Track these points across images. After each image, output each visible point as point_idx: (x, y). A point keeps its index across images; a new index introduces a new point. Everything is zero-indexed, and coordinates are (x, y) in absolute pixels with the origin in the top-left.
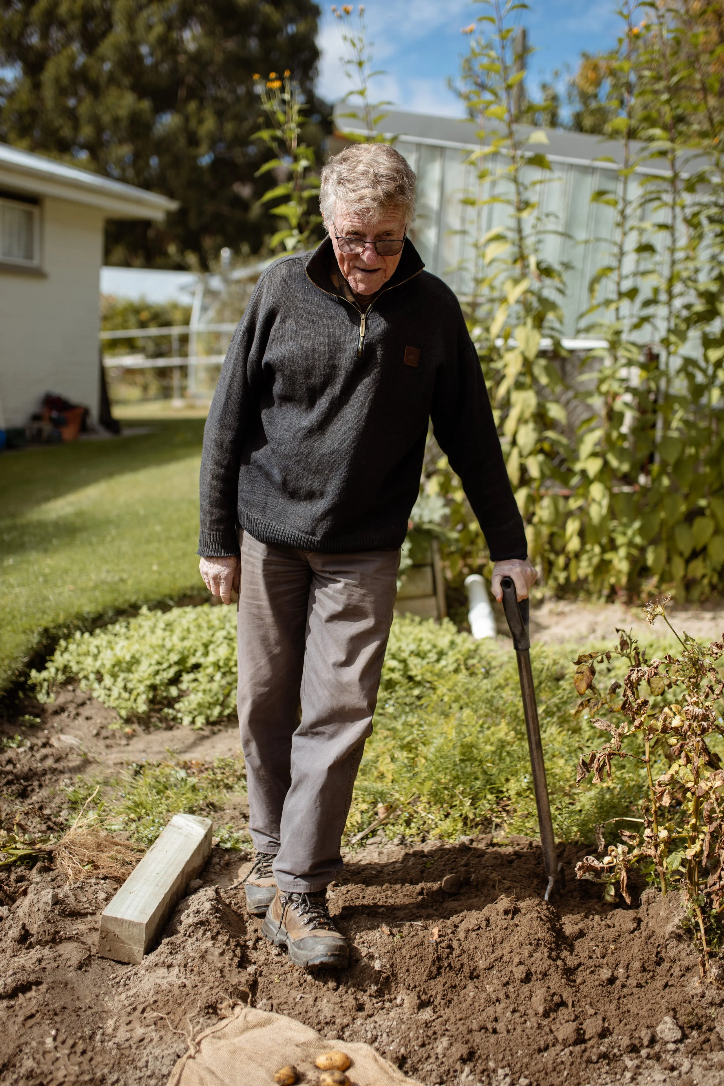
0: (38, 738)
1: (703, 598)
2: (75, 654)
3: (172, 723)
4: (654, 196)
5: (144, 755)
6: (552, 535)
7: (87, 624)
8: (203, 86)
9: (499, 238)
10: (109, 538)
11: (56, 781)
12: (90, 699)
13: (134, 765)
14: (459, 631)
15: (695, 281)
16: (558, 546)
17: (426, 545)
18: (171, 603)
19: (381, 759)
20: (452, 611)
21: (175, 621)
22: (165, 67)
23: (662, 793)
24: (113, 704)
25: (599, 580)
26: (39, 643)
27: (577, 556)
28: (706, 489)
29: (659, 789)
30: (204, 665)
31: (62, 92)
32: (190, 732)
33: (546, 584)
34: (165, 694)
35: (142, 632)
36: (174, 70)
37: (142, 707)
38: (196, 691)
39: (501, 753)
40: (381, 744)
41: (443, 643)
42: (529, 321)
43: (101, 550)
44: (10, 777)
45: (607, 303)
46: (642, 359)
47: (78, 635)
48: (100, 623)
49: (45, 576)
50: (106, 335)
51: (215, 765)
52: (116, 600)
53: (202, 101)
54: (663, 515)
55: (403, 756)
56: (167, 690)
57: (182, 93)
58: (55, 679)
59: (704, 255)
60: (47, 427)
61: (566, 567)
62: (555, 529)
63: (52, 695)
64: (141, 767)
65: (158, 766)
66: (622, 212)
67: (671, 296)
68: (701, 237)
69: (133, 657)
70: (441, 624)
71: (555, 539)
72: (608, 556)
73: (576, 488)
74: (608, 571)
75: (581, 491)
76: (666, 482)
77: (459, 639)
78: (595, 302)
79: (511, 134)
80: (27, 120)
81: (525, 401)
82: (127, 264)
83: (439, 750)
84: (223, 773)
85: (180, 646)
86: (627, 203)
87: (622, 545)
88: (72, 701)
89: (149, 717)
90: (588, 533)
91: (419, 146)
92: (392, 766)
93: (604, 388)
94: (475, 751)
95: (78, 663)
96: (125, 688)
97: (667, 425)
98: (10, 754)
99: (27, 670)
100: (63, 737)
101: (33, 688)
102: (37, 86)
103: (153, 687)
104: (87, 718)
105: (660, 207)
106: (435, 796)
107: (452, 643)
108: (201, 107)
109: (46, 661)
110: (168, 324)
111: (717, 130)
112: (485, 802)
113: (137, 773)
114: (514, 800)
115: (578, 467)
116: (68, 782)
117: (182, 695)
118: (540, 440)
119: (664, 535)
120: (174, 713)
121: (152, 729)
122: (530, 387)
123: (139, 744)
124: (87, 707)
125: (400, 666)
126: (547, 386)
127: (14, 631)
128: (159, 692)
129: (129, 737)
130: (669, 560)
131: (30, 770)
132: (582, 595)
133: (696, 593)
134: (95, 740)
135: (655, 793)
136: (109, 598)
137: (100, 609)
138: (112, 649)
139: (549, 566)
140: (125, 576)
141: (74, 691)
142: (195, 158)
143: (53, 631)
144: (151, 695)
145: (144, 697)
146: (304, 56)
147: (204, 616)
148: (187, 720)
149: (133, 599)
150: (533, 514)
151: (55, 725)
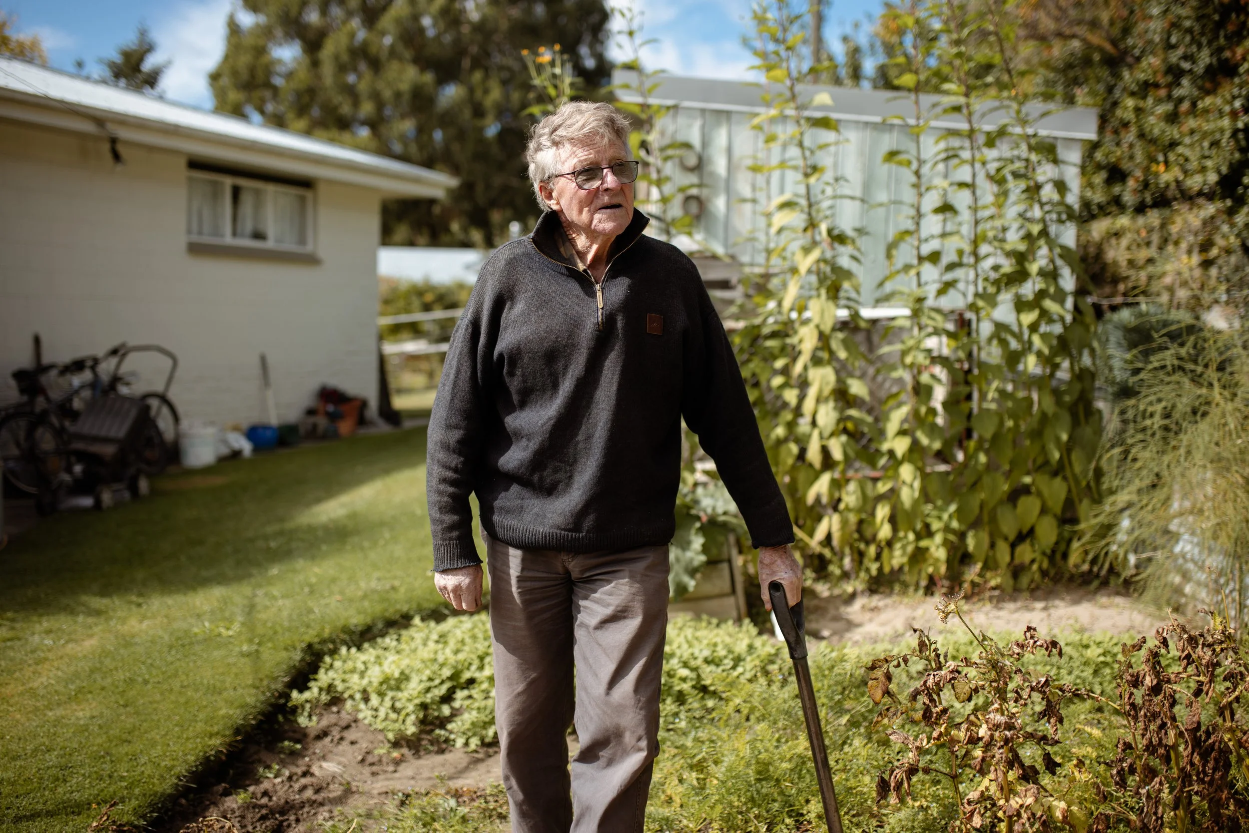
0: (297, 766)
1: (1033, 586)
2: (340, 671)
3: (444, 746)
4: (951, 153)
5: (412, 782)
6: (861, 522)
7: (355, 638)
8: (488, 55)
9: (787, 205)
10: (382, 542)
11: (315, 814)
12: (356, 721)
13: (400, 794)
14: (760, 633)
15: (1003, 240)
16: (868, 533)
17: (721, 539)
18: (446, 612)
19: (668, 781)
20: (754, 611)
21: (449, 632)
22: (448, 38)
23: (972, 813)
24: (380, 726)
25: (916, 570)
26: (302, 660)
27: (890, 544)
28: (1030, 464)
29: (969, 808)
30: (479, 680)
31: (342, 68)
32: (463, 756)
33: (857, 577)
34: (436, 714)
35: (413, 645)
36: (457, 41)
37: (411, 729)
38: (469, 708)
39: (801, 770)
40: (669, 764)
41: (741, 647)
42: (823, 292)
43: (372, 555)
44: (264, 812)
45: (907, 268)
46: (951, 327)
47: (344, 650)
48: (369, 636)
49: (311, 586)
50: (387, 321)
51: (488, 792)
52: (386, 610)
53: (486, 70)
54: (983, 496)
55: (692, 777)
56: (439, 709)
57: (466, 63)
58: (318, 700)
59: (1012, 211)
60: (322, 422)
61: (878, 557)
62: (864, 516)
63: (314, 718)
64: (408, 796)
65: (427, 794)
66: (917, 174)
67: (977, 258)
68: (1005, 194)
69: (402, 673)
70: (741, 626)
71: (865, 526)
72: (923, 543)
73: (884, 468)
74: (925, 560)
75: (890, 473)
76: (983, 458)
77: (758, 642)
78: (893, 269)
79: (793, 97)
80: (306, 99)
81: (823, 378)
82: (411, 243)
83: (730, 769)
84: (496, 801)
85: (452, 659)
86: (921, 162)
87: (938, 531)
88: (335, 725)
89: (419, 740)
90: (900, 518)
91: (703, 111)
92: (680, 789)
93: (908, 360)
94: (771, 769)
95: (344, 681)
96: (393, 708)
97: (983, 396)
98: (266, 785)
99: (287, 691)
100: (325, 765)
101: (294, 710)
102: (315, 64)
103: (424, 706)
104: (352, 743)
105: (959, 165)
106: (727, 822)
107: (751, 647)
108: (487, 76)
109: (309, 680)
110: (453, 306)
111: (1015, 81)
112: (783, 827)
113: (403, 803)
114: (814, 824)
115: (885, 447)
116: (327, 815)
117: (455, 713)
118: (842, 420)
119: (986, 518)
120: (447, 734)
121: (422, 753)
122: (829, 362)
123: (407, 770)
124: (353, 730)
125: (693, 675)
126: (847, 359)
127: (275, 648)
128: (430, 711)
129: (397, 763)
130: (993, 545)
131: (287, 802)
132: (897, 588)
133: (1025, 581)
134: (359, 767)
135: (965, 813)
136: (378, 609)
137: (369, 620)
138: (380, 664)
139: (860, 556)
140: (397, 583)
141: (338, 712)
142: (481, 130)
143: (317, 647)
144: (421, 715)
145: (413, 717)
146: (595, 18)
147: (480, 625)
148: (460, 742)
149: (405, 608)
150: (839, 500)
151: (317, 751)
